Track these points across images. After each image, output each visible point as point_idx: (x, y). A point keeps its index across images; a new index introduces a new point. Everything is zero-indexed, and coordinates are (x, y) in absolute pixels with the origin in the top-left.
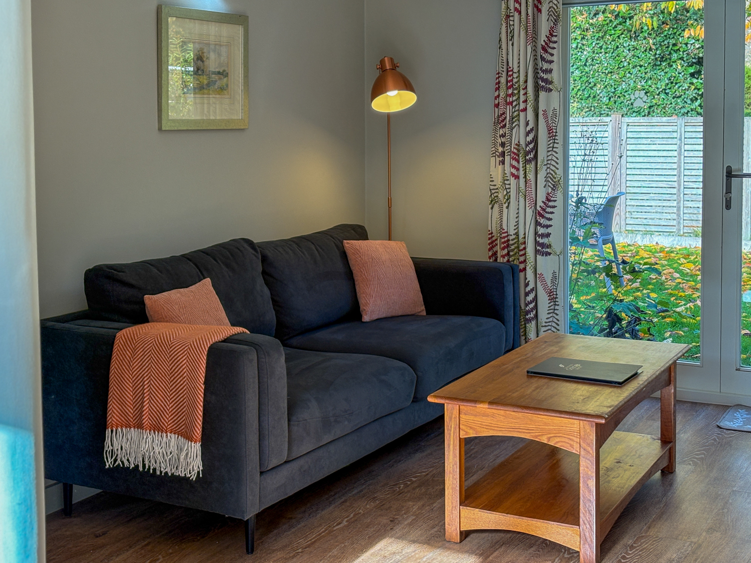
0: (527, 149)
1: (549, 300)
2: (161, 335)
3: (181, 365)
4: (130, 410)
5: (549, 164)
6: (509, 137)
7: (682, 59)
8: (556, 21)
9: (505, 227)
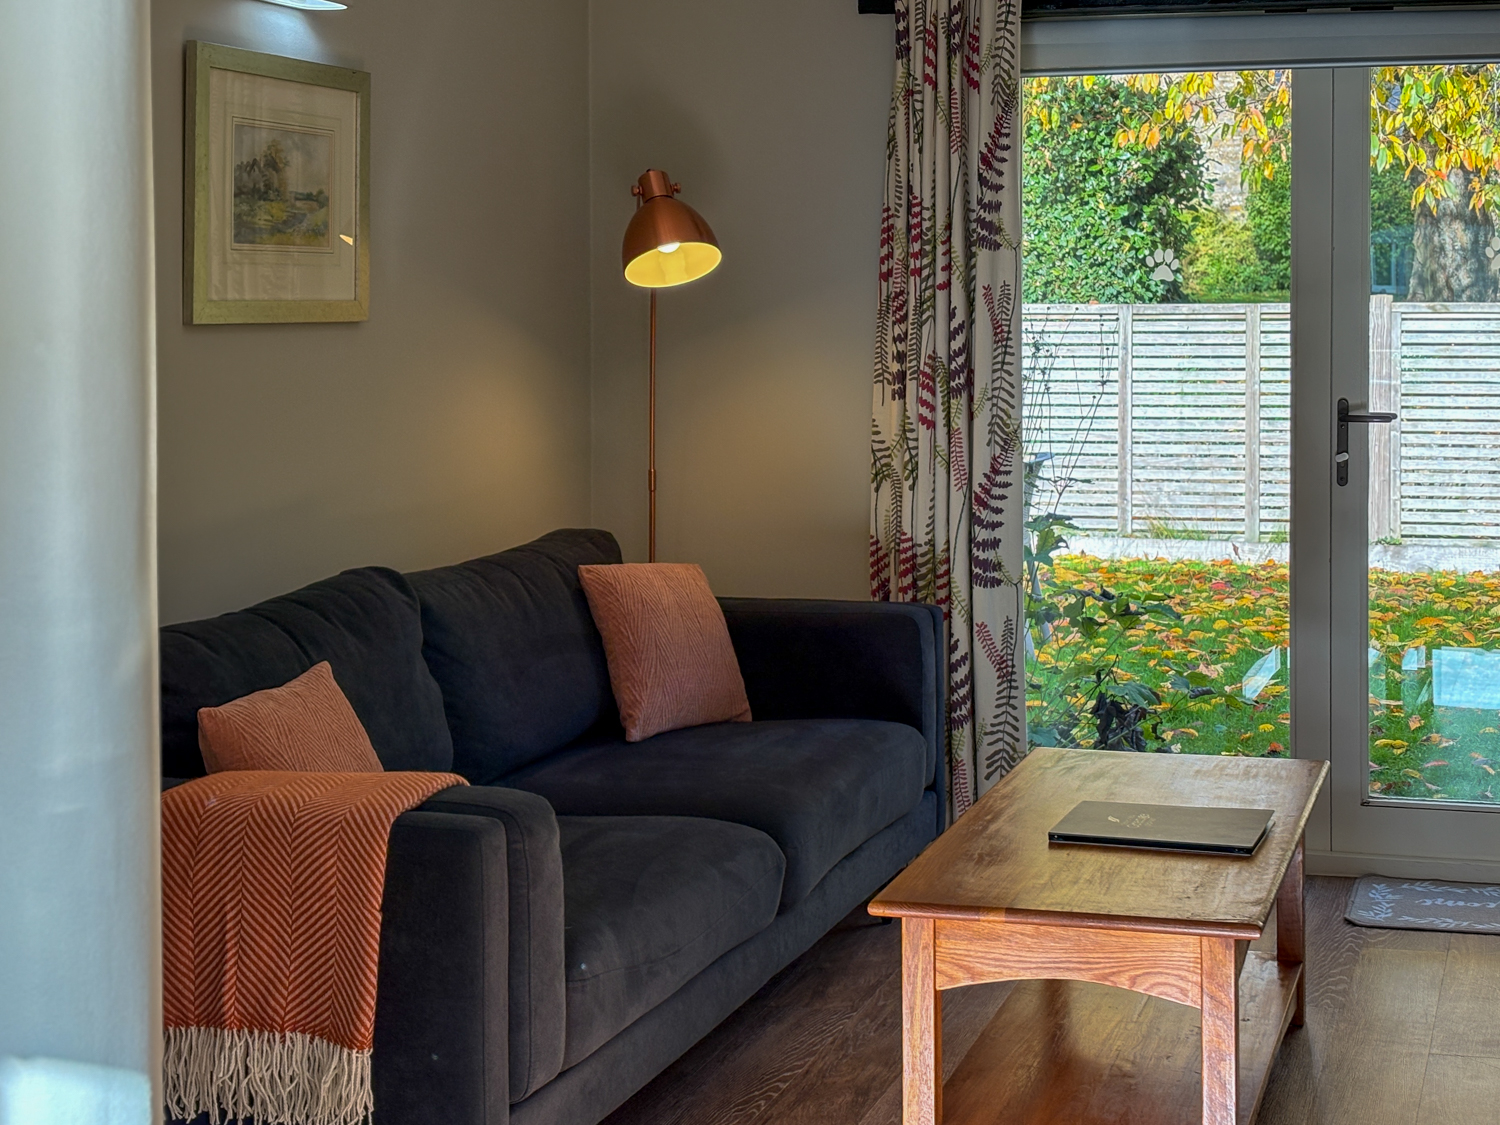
0: (952, 367)
1: (999, 678)
2: (267, 802)
4: (187, 982)
5: (996, 397)
6: (914, 341)
7: (1106, 189)
8: (1006, 105)
9: (906, 528)
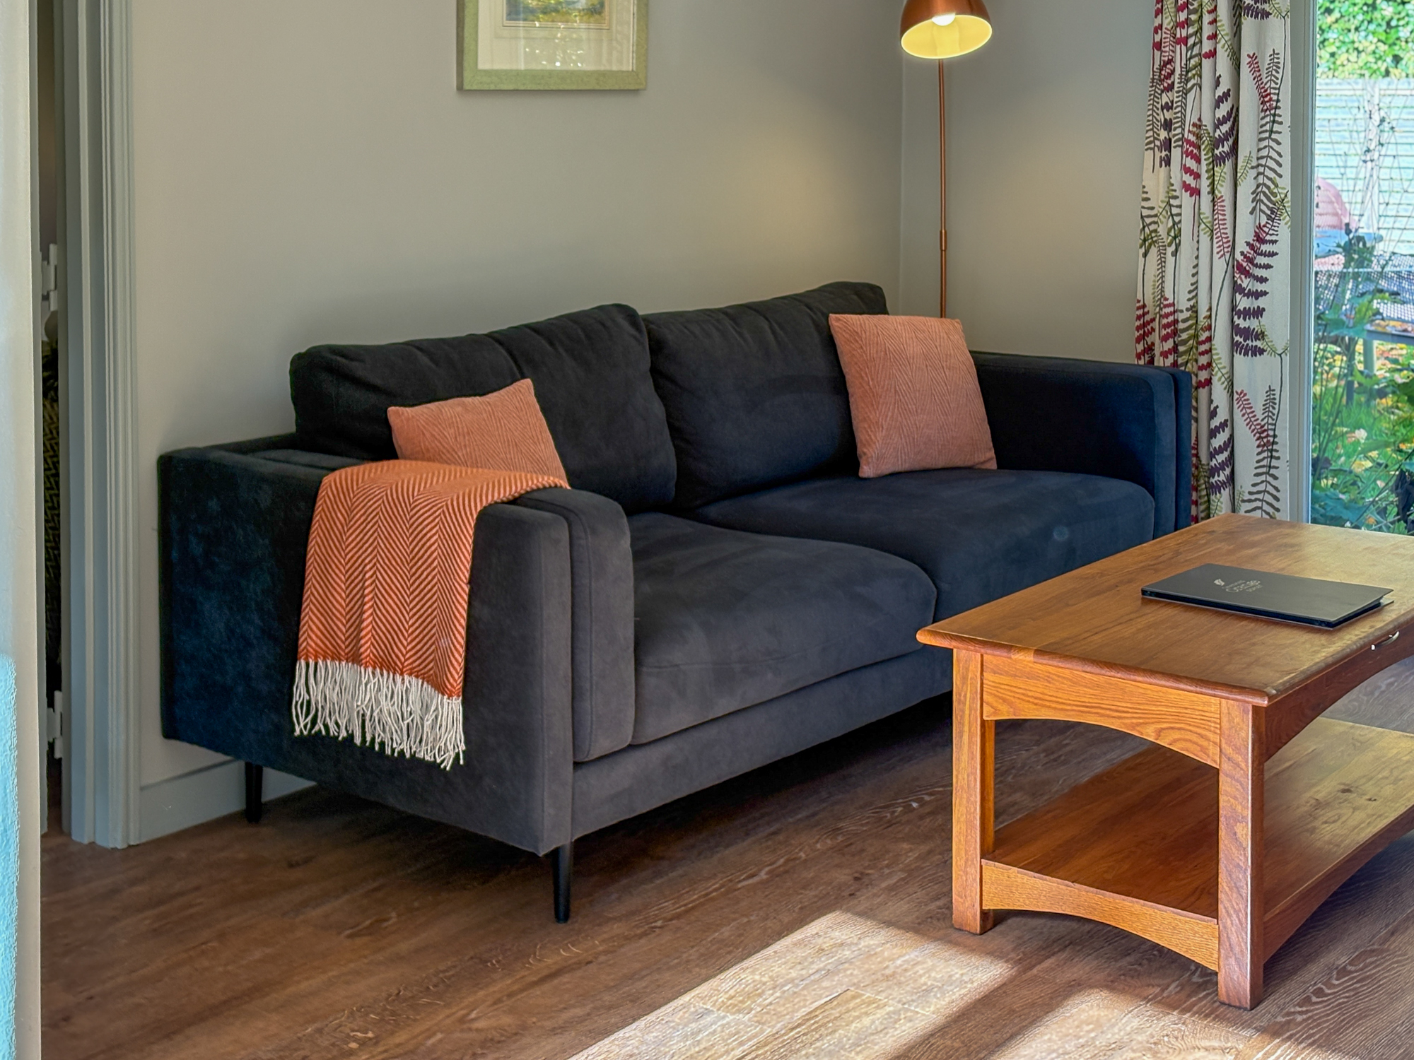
0: (1217, 135)
1: (1258, 446)
2: (400, 485)
4: (341, 626)
5: (1262, 165)
6: (1179, 109)
9: (1168, 293)
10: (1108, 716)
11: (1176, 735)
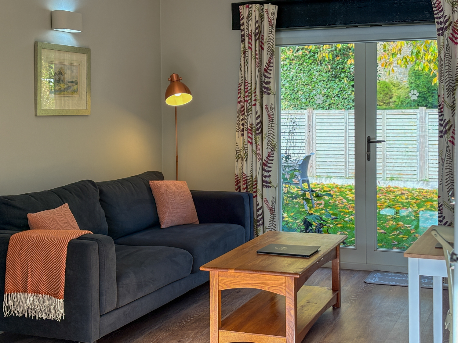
0: (257, 127)
1: (270, 213)
2: (39, 236)
3: (51, 253)
4: (19, 282)
5: (269, 136)
6: (246, 120)
7: (347, 77)
8: (272, 55)
9: (244, 172)
10: (255, 285)
11: (274, 288)
